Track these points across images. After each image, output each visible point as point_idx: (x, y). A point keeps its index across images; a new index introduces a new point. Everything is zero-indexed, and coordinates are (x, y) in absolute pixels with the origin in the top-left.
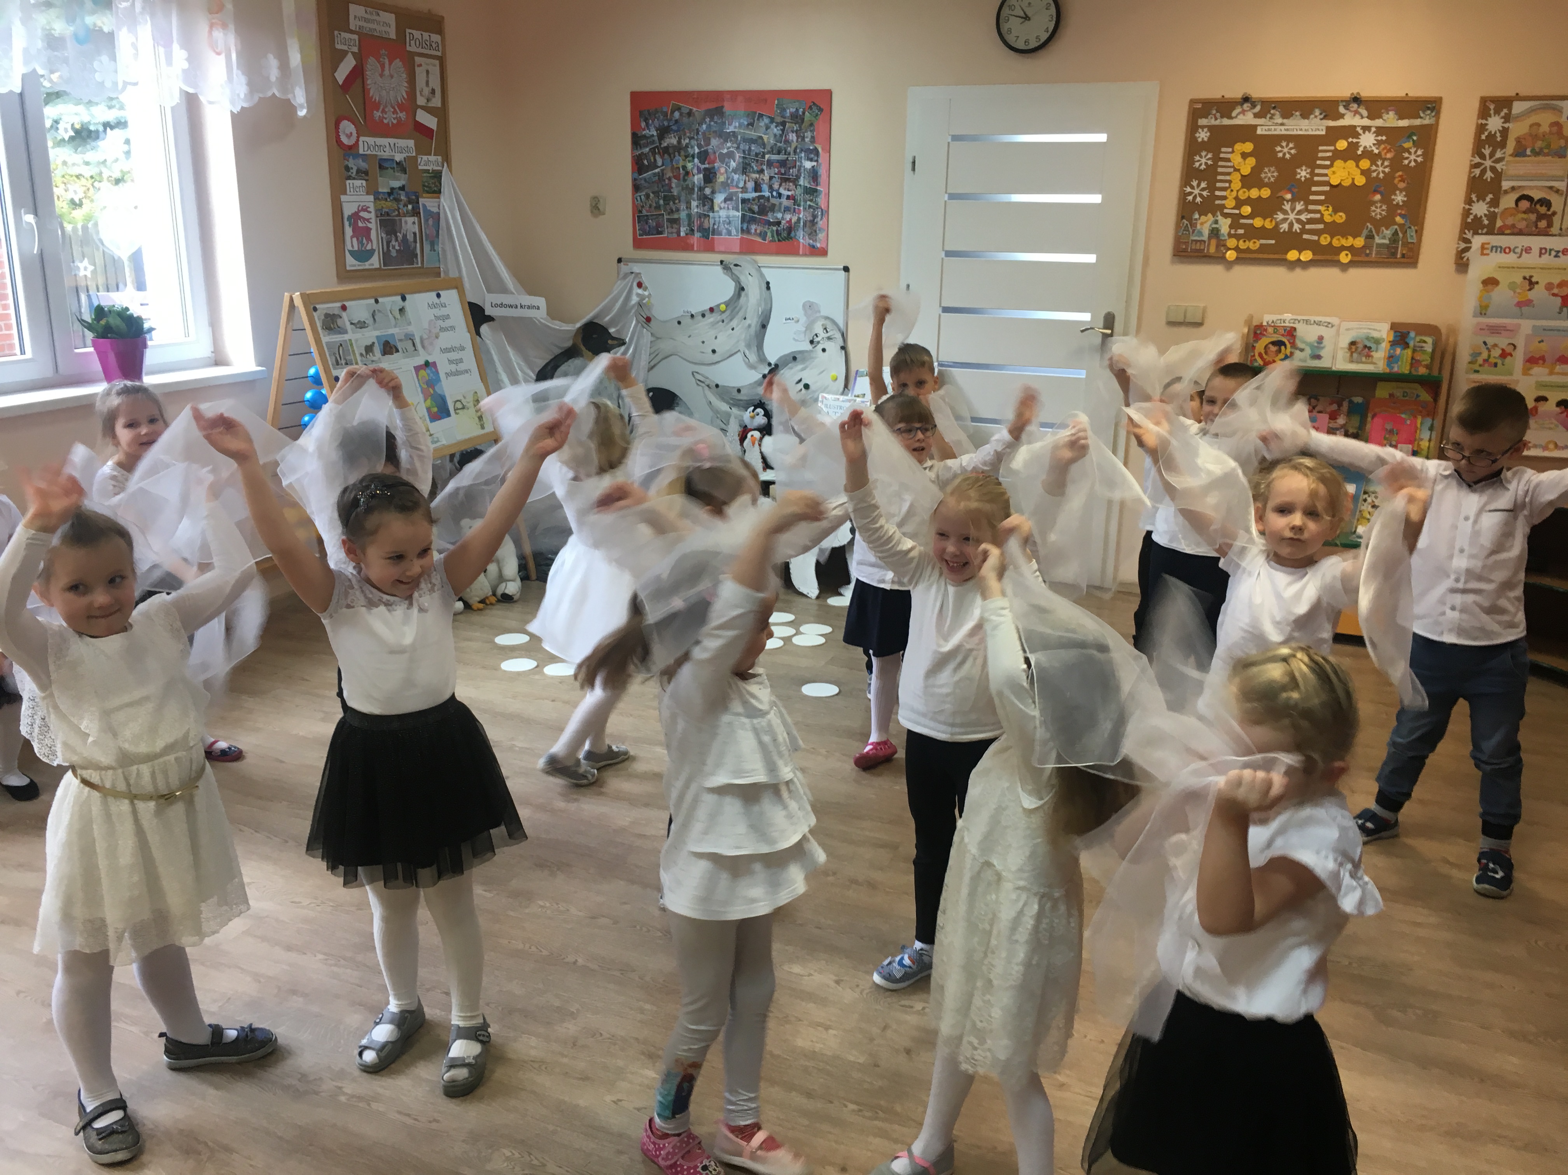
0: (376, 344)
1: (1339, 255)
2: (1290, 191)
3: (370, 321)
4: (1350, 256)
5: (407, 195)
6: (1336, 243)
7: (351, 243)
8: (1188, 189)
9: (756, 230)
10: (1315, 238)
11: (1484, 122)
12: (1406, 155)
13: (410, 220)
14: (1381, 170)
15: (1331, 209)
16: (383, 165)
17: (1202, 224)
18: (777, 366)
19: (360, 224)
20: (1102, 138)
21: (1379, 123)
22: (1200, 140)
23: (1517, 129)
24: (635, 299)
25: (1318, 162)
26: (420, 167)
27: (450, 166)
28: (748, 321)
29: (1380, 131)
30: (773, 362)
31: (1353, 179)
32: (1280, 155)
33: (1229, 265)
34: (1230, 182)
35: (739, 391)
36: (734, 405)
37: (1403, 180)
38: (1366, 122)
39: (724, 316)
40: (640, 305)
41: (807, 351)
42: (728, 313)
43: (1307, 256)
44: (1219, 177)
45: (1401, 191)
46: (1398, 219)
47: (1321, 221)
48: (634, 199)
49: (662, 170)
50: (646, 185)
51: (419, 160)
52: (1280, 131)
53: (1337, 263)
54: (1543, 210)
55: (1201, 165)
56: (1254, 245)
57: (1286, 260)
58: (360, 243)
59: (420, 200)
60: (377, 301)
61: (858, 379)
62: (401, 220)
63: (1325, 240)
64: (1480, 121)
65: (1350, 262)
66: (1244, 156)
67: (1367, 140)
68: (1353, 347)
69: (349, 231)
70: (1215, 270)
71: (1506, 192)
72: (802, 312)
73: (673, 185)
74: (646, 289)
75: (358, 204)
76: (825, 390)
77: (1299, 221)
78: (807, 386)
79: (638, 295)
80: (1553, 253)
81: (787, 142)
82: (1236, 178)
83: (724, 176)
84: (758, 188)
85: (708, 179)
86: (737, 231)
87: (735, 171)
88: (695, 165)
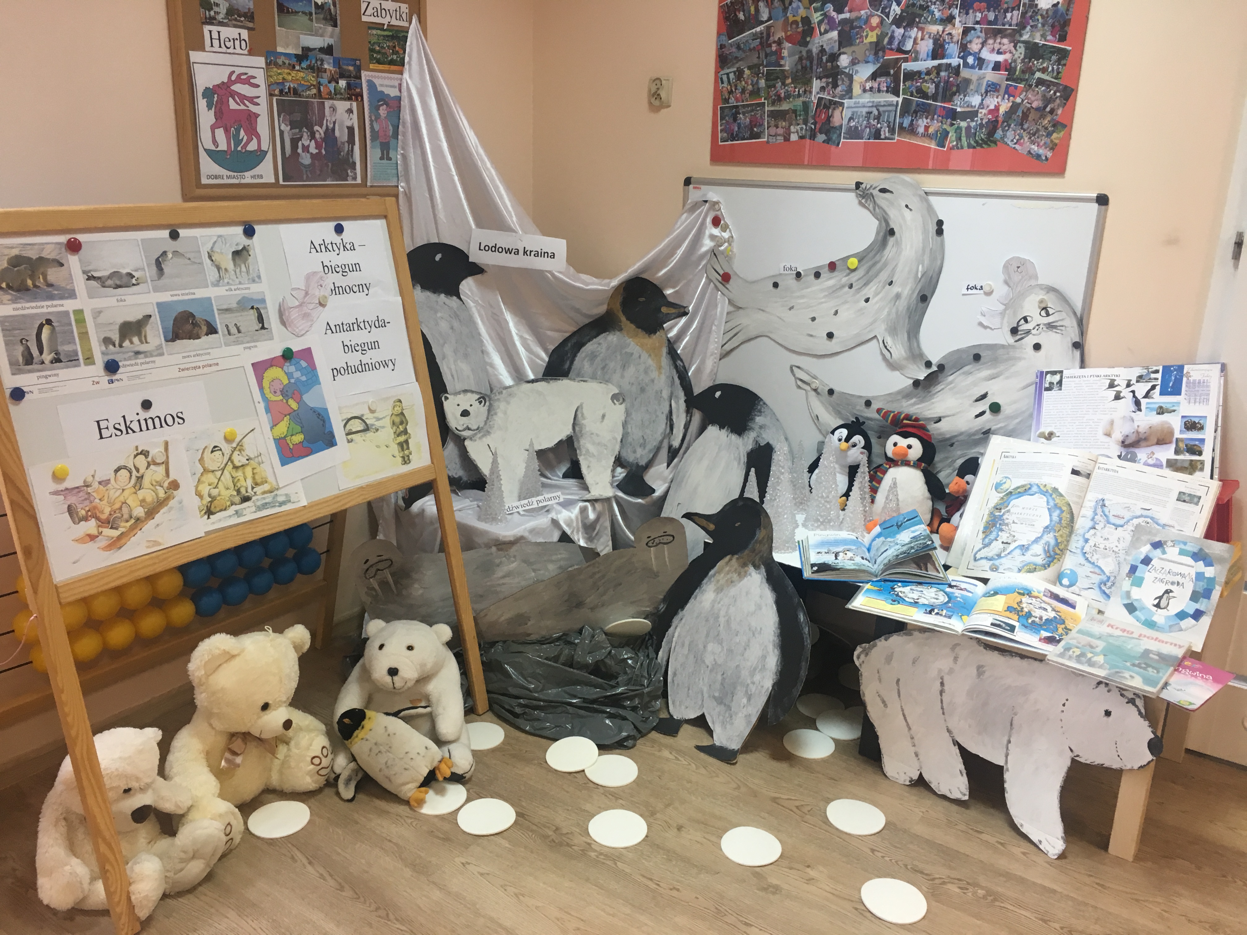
5: (337, 63)
7: (213, 139)
9: (927, 128)
18: (941, 367)
19: (232, 106)
24: (707, 244)
26: (364, 19)
27: (422, 21)
28: (895, 289)
30: (935, 360)
35: (868, 403)
39: (854, 277)
40: (714, 253)
41: (1003, 346)
42: (861, 272)
48: (718, 80)
49: (768, 28)
50: (739, 54)
51: (363, 6)
58: (232, 138)
59: (365, 75)
60: (172, 236)
69: (207, 117)
72: (1002, 277)
73: (785, 53)
74: (725, 228)
75: (228, 69)
78: (995, 408)
79: (712, 237)
83: (877, 31)
84: (938, 51)
85: (846, 40)
86: (892, 131)
87: (898, 22)
88: (825, 15)
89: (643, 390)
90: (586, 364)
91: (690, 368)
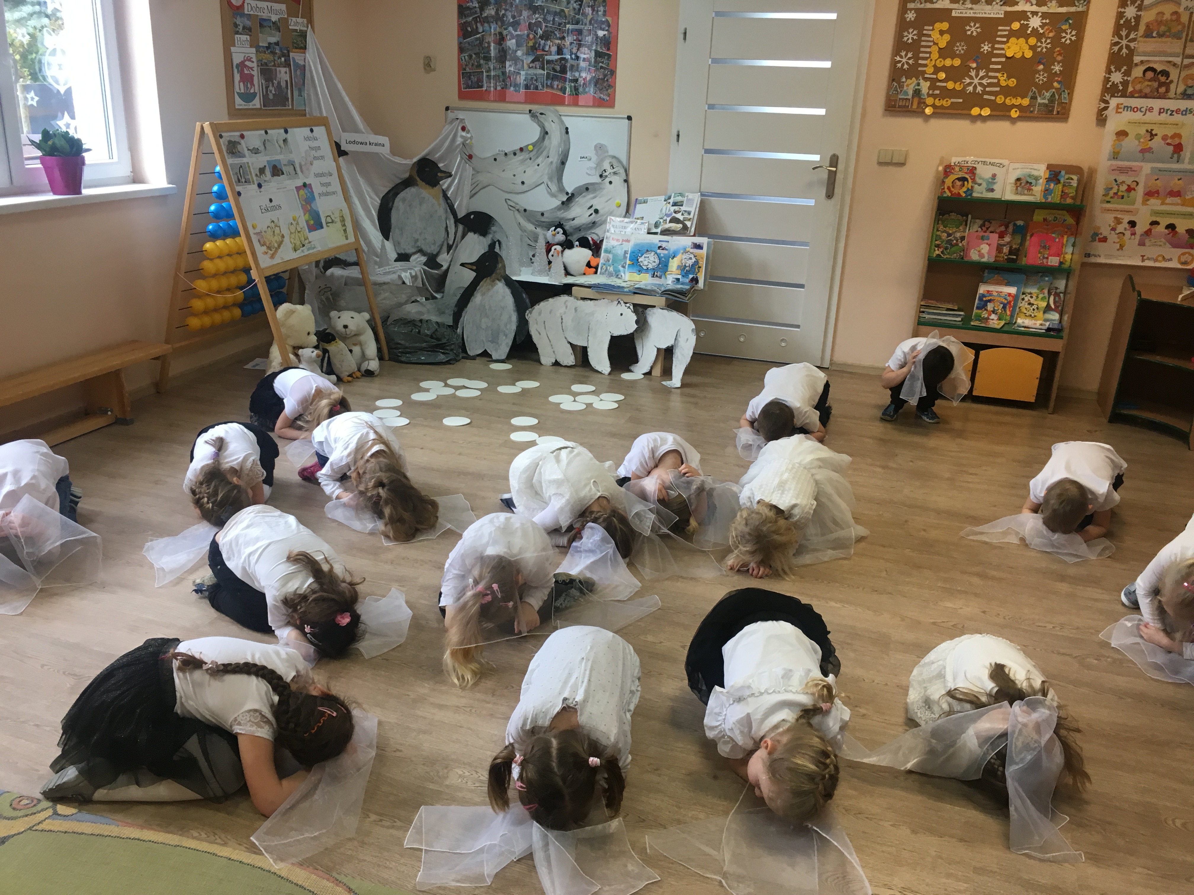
0: (267, 167)
1: (1010, 111)
2: (975, 61)
3: (262, 148)
4: (1018, 112)
5: (281, 50)
6: (1008, 102)
7: (239, 87)
8: (898, 58)
9: (558, 86)
10: (993, 98)
11: (1123, 10)
12: (1064, 35)
13: (283, 70)
14: (1044, 46)
15: (1005, 75)
16: (263, 23)
17: (908, 86)
18: (573, 194)
19: (246, 72)
20: (833, 16)
21: (1044, 9)
22: (908, 20)
23: (1148, 17)
24: (459, 140)
25: (998, 39)
26: (290, 27)
27: (312, 27)
28: (550, 160)
29: (1044, 15)
30: (570, 192)
31: (1023, 53)
32: (969, 33)
33: (927, 118)
34: (930, 53)
35: (543, 214)
36: (539, 226)
37: (1060, 54)
38: (1035, 8)
39: (532, 154)
40: (463, 144)
41: (597, 183)
42: (534, 153)
43: (986, 112)
44: (922, 49)
45: (1059, 63)
46: (1056, 84)
47: (998, 84)
48: (460, 59)
49: (483, 36)
50: (470, 47)
51: (290, 21)
52: (970, 14)
53: (1009, 118)
54: (1163, 79)
55: (908, 39)
56: (946, 103)
57: (970, 115)
58: (246, 86)
59: (291, 54)
60: (266, 133)
61: (638, 205)
62: (276, 70)
63: (1000, 100)
64: (1120, 10)
65: (1018, 117)
66: (942, 33)
67: (1035, 22)
68: (1019, 183)
69: (237, 77)
70: (916, 122)
71: (1136, 65)
72: (594, 152)
73: (492, 48)
74: (468, 132)
75: (244, 55)
76: (611, 213)
77: (981, 84)
78: (596, 211)
79: (462, 137)
80: (1169, 112)
81: (584, 14)
82: (935, 50)
83: (533, 41)
84: (560, 51)
85: (518, 45)
86: (543, 86)
87: (541, 37)
88: (509, 32)
89: (431, 216)
90: (401, 204)
91: (455, 203)
